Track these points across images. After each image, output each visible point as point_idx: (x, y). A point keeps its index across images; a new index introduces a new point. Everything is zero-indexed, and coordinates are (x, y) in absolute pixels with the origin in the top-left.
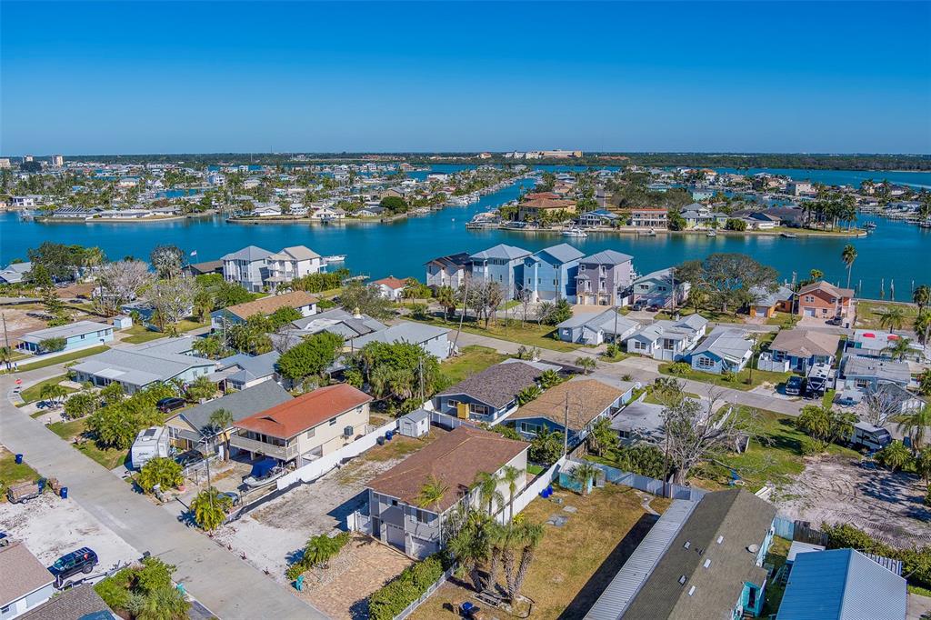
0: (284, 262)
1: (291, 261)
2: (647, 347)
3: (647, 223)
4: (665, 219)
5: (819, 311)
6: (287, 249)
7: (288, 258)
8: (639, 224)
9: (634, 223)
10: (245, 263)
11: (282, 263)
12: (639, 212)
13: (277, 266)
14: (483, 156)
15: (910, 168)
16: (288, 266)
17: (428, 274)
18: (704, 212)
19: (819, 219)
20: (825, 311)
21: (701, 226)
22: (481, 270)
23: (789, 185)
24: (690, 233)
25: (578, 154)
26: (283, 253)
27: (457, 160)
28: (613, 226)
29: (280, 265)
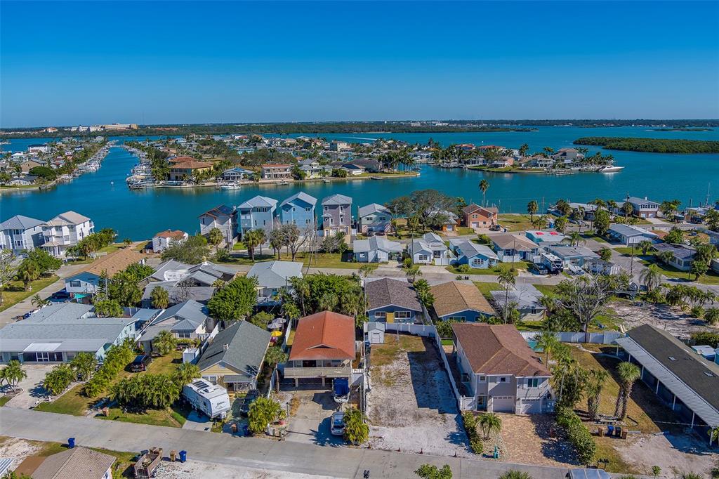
0: (61, 227)
1: (68, 226)
2: (428, 258)
3: (276, 176)
4: (288, 172)
5: (481, 224)
6: (62, 215)
7: (64, 223)
8: (269, 176)
9: (266, 176)
10: (18, 232)
11: (59, 228)
12: (268, 168)
13: (54, 232)
14: (50, 131)
15: (378, 131)
16: (66, 231)
17: (202, 225)
18: (315, 165)
19: (386, 166)
20: (485, 223)
21: (316, 175)
22: (248, 217)
23: (332, 144)
24: (309, 181)
25: (134, 126)
26: (58, 219)
27: (26, 135)
28: (252, 179)
29: (57, 230)
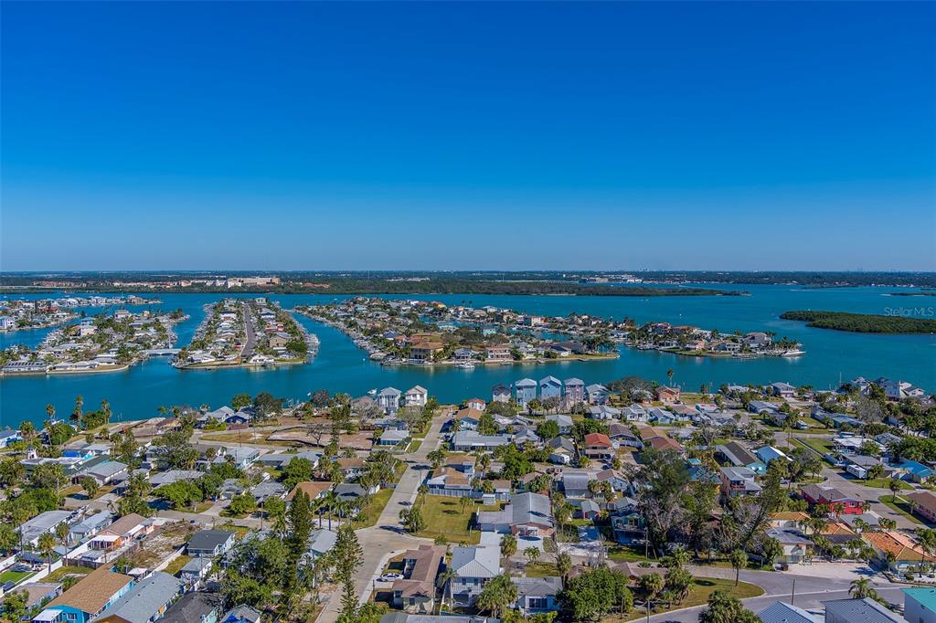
3: (498, 357)
4: (508, 353)
5: (668, 399)
9: (490, 357)
12: (491, 349)
14: (183, 284)
17: (494, 396)
18: (530, 348)
19: (590, 348)
21: (531, 357)
23: (526, 318)
24: (526, 361)
